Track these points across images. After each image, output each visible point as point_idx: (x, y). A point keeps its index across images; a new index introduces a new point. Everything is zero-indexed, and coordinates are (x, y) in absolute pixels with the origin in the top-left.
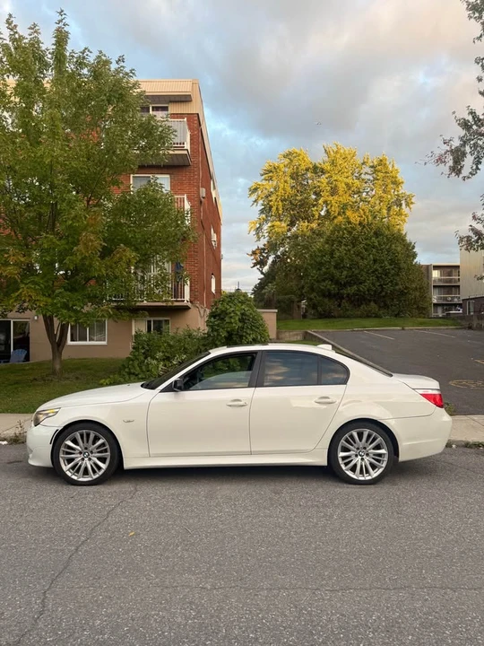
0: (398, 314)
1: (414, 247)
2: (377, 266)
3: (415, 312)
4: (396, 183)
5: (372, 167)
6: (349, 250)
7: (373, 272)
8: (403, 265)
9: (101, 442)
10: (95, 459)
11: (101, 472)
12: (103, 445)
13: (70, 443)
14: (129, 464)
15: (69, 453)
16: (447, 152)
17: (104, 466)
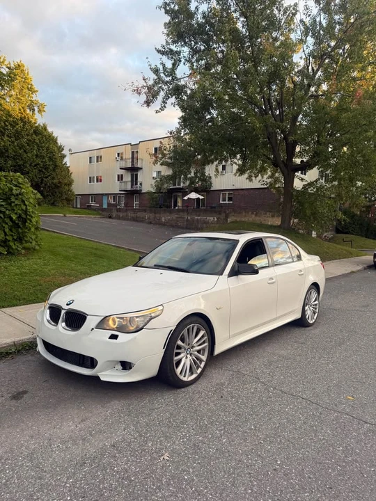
0: (53, 203)
1: (63, 149)
2: (38, 161)
3: (65, 203)
4: (31, 89)
5: (9, 68)
6: (13, 142)
7: (35, 165)
8: (58, 163)
9: (202, 333)
10: (196, 353)
11: (202, 365)
12: (203, 336)
13: (179, 342)
14: (218, 350)
15: (178, 354)
16: (142, 87)
17: (204, 358)
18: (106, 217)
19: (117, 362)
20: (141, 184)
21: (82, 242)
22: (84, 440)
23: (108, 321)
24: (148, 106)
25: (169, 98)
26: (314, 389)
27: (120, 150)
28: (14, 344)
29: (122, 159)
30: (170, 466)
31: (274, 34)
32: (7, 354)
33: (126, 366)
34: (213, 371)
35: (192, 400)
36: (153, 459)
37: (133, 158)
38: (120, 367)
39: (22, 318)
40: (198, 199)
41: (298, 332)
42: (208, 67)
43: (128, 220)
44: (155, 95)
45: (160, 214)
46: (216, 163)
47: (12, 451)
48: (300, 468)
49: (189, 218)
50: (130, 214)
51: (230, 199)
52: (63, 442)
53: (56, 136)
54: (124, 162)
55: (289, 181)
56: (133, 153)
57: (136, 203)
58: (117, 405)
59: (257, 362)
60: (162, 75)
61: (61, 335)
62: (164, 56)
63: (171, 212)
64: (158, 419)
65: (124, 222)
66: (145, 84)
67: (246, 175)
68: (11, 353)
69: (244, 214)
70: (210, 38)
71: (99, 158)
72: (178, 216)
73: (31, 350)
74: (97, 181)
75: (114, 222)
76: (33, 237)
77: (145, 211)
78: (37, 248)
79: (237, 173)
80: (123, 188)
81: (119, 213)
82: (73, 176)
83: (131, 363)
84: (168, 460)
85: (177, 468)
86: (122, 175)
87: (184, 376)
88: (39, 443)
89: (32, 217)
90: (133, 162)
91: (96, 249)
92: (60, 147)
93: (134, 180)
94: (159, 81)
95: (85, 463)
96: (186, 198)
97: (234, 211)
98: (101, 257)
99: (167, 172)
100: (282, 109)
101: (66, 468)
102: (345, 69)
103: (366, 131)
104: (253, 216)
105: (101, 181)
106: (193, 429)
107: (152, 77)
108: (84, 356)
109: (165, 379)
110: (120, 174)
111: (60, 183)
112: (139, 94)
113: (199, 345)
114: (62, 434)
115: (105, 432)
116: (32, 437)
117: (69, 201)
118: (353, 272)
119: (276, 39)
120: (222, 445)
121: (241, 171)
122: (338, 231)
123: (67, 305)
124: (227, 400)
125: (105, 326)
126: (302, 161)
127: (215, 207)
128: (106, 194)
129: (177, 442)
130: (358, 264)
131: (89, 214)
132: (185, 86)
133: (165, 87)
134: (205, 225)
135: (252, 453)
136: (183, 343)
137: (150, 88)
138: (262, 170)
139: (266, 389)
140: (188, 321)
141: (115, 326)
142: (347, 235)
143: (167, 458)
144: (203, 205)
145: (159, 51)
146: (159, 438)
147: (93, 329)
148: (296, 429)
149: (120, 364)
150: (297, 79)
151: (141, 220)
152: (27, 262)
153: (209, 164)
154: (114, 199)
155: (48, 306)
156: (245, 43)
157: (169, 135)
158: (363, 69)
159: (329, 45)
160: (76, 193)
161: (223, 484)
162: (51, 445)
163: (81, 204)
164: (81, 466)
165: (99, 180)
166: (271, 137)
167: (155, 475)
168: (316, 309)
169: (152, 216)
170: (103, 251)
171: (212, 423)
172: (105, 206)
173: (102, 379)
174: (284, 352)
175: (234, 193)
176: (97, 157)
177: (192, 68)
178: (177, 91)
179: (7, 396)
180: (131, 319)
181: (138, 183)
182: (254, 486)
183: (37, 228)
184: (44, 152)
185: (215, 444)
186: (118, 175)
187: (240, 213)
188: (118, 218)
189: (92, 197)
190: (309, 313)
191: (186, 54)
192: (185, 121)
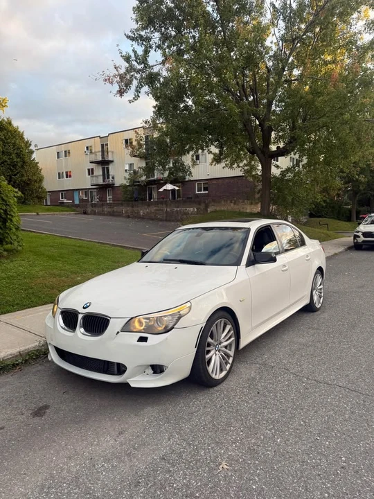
0: (24, 202)
1: (30, 145)
2: (5, 158)
3: (36, 200)
7: (3, 163)
8: (26, 160)
9: (228, 327)
10: (224, 349)
11: (231, 361)
12: (229, 331)
13: (209, 340)
14: (243, 343)
15: (208, 352)
16: (115, 76)
17: (232, 353)
18: (81, 214)
19: (147, 366)
20: (113, 178)
21: (63, 240)
22: (129, 455)
23: (134, 322)
24: (121, 95)
25: (142, 86)
26: (347, 376)
27: (88, 143)
28: (20, 354)
29: (91, 153)
30: (232, 476)
31: (246, 18)
32: (14, 366)
33: (157, 369)
34: (240, 366)
35: (229, 399)
36: (211, 470)
37: (103, 151)
38: (151, 371)
39: (20, 325)
40: (173, 191)
41: (308, 318)
42: (180, 53)
43: (104, 215)
44: (128, 85)
45: (138, 207)
46: (191, 153)
47: (52, 477)
48: (367, 462)
49: (168, 210)
50: (106, 209)
51: (206, 189)
52: (107, 460)
53: (22, 131)
54: (93, 156)
55: (267, 168)
56: (102, 146)
57: (109, 198)
58: (151, 413)
59: (280, 352)
60: (134, 63)
61: (81, 342)
62: (134, 42)
63: (149, 205)
64: (201, 423)
65: (101, 218)
66: (117, 73)
67: (223, 164)
68: (17, 365)
69: (223, 202)
70: (181, 23)
71: (67, 153)
72: (157, 208)
73: (39, 359)
74: (67, 177)
75: (91, 218)
76: (15, 237)
77: (122, 205)
78: (19, 248)
79: (212, 162)
80: (95, 183)
81: (94, 209)
82: (43, 173)
83: (163, 366)
84: (227, 469)
85: (241, 478)
86: (92, 169)
87: (216, 374)
88: (80, 465)
89: (12, 216)
90: (103, 155)
91: (79, 247)
92: (27, 142)
93: (106, 174)
94: (131, 69)
95: (140, 483)
96: (161, 190)
97: (214, 201)
98: (87, 255)
99: (139, 164)
100: (257, 96)
101: (120, 490)
102: (317, 53)
103: (342, 114)
104: (232, 205)
105: (70, 176)
106: (242, 431)
107: (124, 65)
108: (108, 362)
109: (199, 379)
110: (90, 168)
111: (29, 180)
112: (112, 83)
113: (227, 340)
114: (102, 451)
115: (149, 445)
116: (70, 458)
117: (40, 198)
118: (336, 254)
119: (247, 23)
120: (279, 445)
121: (217, 159)
122: (311, 215)
123: (84, 308)
124: (266, 396)
125: (132, 328)
126: (278, 148)
127: (191, 198)
128: (77, 190)
129: (230, 448)
130: (339, 245)
131: (62, 211)
132: (158, 74)
133: (138, 76)
134: (185, 216)
135: (312, 451)
136: (212, 339)
137: (122, 77)
138: (238, 159)
139: (299, 380)
140: (216, 316)
141: (142, 328)
142: (321, 219)
143: (226, 467)
144: (179, 196)
145: (128, 37)
146: (209, 445)
147: (118, 332)
148: (347, 421)
149: (150, 368)
150: (270, 64)
151: (119, 215)
152: (11, 264)
153: (185, 154)
154: (86, 195)
155: (59, 311)
156: (217, 27)
157: (144, 124)
158: (333, 52)
159: (300, 29)
160: (47, 190)
161: (295, 490)
162: (94, 466)
163: (51, 202)
164: (136, 486)
165: (68, 175)
166: (247, 123)
167: (220, 488)
168: (321, 293)
169: (129, 209)
170: (88, 248)
171: (258, 422)
172: (77, 202)
173: (133, 385)
174: (301, 340)
175: (209, 183)
176: (65, 152)
177: (164, 54)
178: (151, 79)
179: (28, 413)
180: (159, 320)
181: (111, 177)
182: (328, 488)
183: (17, 229)
184: (11, 149)
185: (270, 446)
186: (89, 170)
187: (219, 202)
188: (94, 213)
189: (62, 194)
190: (315, 298)
191: (157, 40)
192: (159, 111)
